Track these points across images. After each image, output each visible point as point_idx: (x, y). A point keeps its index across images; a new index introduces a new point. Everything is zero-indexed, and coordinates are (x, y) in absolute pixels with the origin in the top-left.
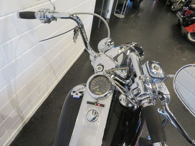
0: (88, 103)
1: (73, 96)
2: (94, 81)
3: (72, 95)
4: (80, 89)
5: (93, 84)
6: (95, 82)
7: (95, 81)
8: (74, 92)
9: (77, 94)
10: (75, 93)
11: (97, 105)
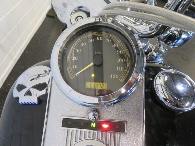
0: (67, 123)
1: (18, 99)
2: (73, 48)
3: (15, 96)
4: (39, 76)
5: (71, 57)
6: (79, 51)
7: (78, 46)
8: (21, 88)
9: (29, 93)
10: (24, 91)
11: (99, 127)
